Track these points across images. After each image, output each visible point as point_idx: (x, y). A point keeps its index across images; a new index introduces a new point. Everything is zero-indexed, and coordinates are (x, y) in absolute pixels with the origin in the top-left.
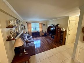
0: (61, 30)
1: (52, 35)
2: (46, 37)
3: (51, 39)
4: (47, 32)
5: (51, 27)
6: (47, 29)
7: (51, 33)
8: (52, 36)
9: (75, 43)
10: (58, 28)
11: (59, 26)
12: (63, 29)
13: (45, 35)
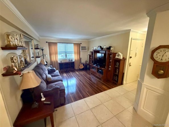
0: (117, 57)
1: (99, 67)
2: (88, 71)
3: (98, 74)
4: (90, 61)
5: (97, 52)
6: (90, 56)
7: (96, 64)
9: (139, 79)
10: (111, 54)
11: (112, 49)
12: (119, 55)
13: (86, 68)
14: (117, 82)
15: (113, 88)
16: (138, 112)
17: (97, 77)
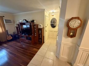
0: (39, 27)
1: (27, 35)
2: (18, 40)
3: (27, 41)
4: (18, 32)
5: (22, 24)
6: (17, 28)
7: (24, 33)
8: (27, 37)
10: (35, 25)
11: (35, 21)
12: (40, 26)
14: (42, 42)
15: (40, 47)
16: (60, 59)
17: (27, 43)
